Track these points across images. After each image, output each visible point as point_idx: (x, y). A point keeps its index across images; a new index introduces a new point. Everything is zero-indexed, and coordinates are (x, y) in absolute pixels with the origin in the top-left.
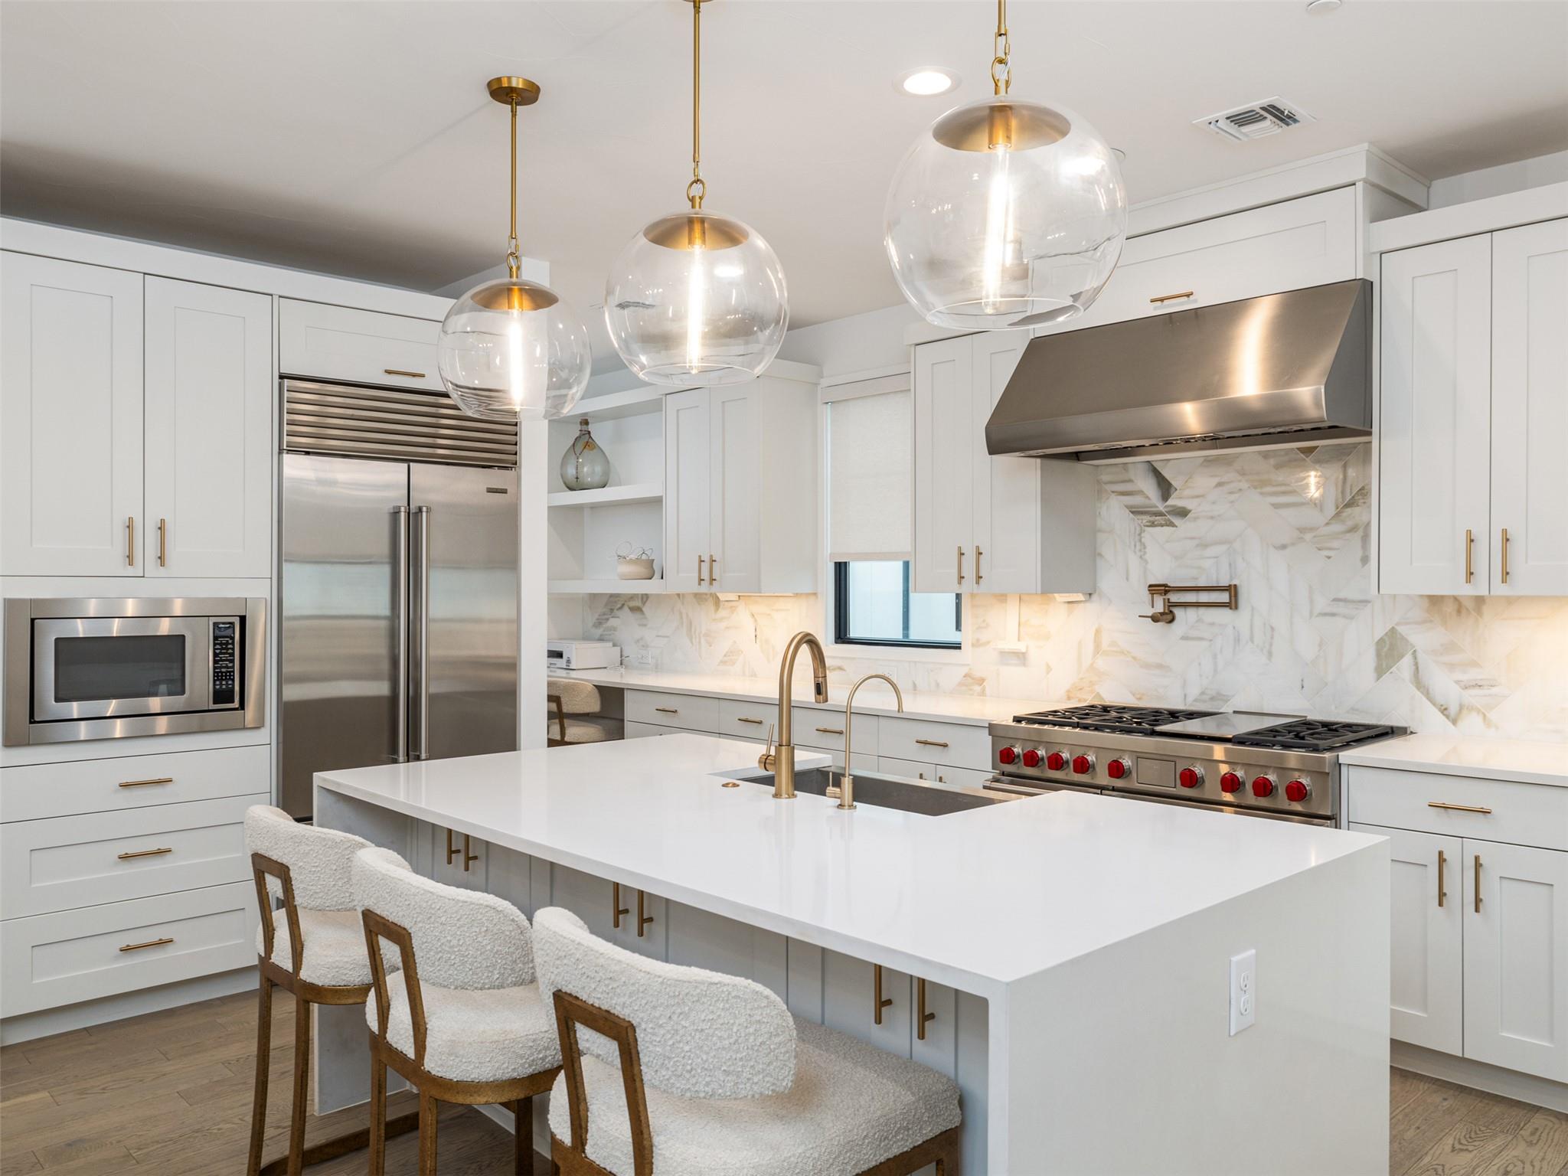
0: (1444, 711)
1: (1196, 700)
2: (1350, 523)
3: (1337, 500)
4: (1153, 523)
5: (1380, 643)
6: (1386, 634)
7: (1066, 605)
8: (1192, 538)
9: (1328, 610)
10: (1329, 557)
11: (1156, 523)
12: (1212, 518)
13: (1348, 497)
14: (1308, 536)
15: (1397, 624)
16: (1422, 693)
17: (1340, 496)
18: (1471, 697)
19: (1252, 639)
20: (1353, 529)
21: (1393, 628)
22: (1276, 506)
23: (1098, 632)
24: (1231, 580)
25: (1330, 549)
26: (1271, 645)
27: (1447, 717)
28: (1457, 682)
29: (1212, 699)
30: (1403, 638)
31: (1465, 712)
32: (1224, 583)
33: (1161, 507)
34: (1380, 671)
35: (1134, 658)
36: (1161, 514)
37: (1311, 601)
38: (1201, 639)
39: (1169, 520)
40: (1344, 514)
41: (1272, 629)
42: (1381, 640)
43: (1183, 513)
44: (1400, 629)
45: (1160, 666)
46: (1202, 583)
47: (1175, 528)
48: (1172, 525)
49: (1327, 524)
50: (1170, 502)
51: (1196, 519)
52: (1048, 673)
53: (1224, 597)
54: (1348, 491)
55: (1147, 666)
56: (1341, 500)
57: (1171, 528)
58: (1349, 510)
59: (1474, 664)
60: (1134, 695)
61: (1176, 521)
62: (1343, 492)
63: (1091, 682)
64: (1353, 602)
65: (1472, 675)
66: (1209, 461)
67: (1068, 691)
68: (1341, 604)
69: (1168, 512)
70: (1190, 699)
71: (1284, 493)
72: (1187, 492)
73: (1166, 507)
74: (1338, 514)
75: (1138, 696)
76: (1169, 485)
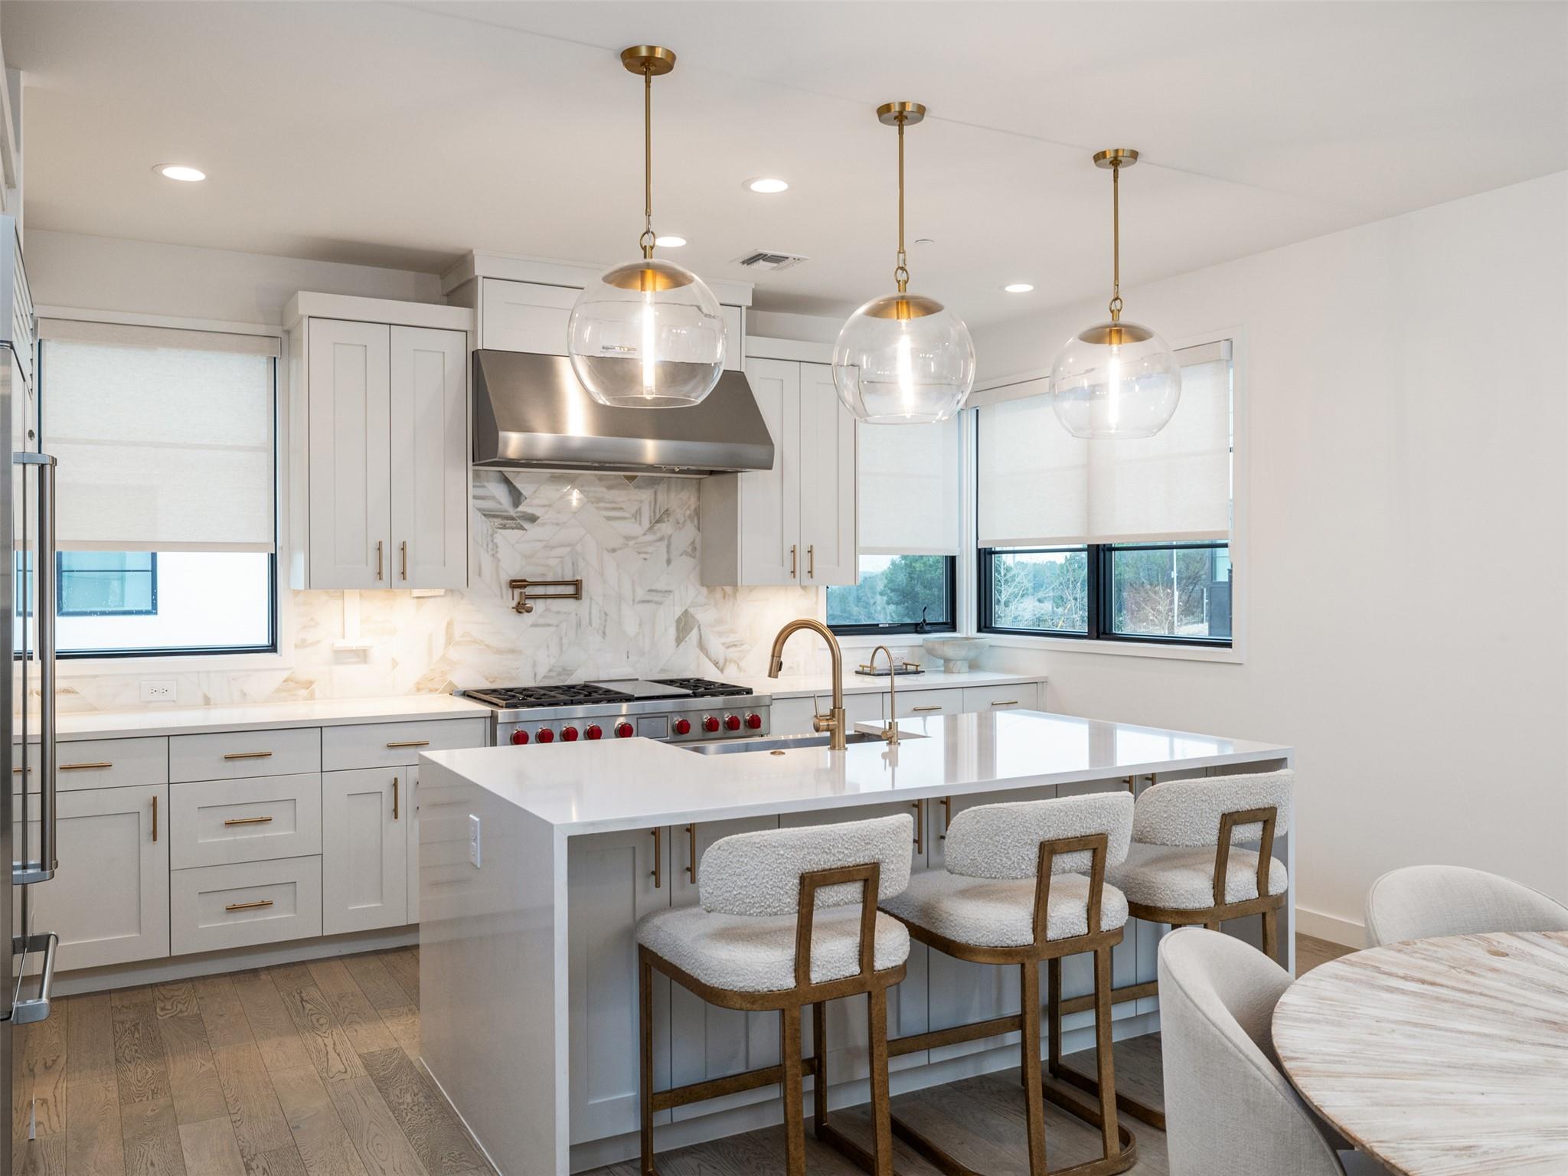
0: (716, 664)
1: (545, 677)
2: (659, 535)
3: (650, 517)
4: (505, 526)
5: (679, 621)
6: (682, 615)
7: (415, 600)
8: (540, 541)
9: (648, 598)
10: (645, 559)
11: (507, 526)
12: (557, 524)
13: (658, 516)
14: (631, 543)
15: (689, 607)
16: (703, 653)
17: (652, 515)
18: (732, 653)
19: (590, 624)
20: (661, 539)
21: (686, 610)
22: (609, 518)
23: (450, 624)
24: (574, 576)
25: (646, 553)
26: (605, 627)
27: (718, 668)
28: (723, 644)
29: (559, 674)
30: (692, 617)
31: (727, 663)
32: (568, 578)
33: (512, 512)
34: (679, 640)
35: (487, 646)
36: (513, 519)
37: (634, 591)
38: (549, 625)
39: (519, 523)
40: (655, 528)
41: (606, 614)
42: (679, 618)
43: (533, 519)
44: (691, 610)
45: (512, 651)
46: (549, 579)
47: (522, 532)
48: (522, 528)
49: (644, 534)
50: (521, 508)
51: (543, 524)
52: (394, 668)
53: (570, 590)
54: (658, 511)
55: (499, 652)
56: (653, 518)
57: (522, 531)
58: (658, 525)
59: (733, 631)
60: (487, 679)
61: (526, 525)
62: (654, 512)
63: (442, 672)
64: (661, 592)
65: (731, 638)
66: (556, 477)
67: (418, 683)
68: (654, 593)
69: (519, 517)
70: (539, 677)
71: (614, 509)
72: (536, 501)
73: (517, 512)
74: (651, 528)
75: (492, 680)
76: (520, 494)
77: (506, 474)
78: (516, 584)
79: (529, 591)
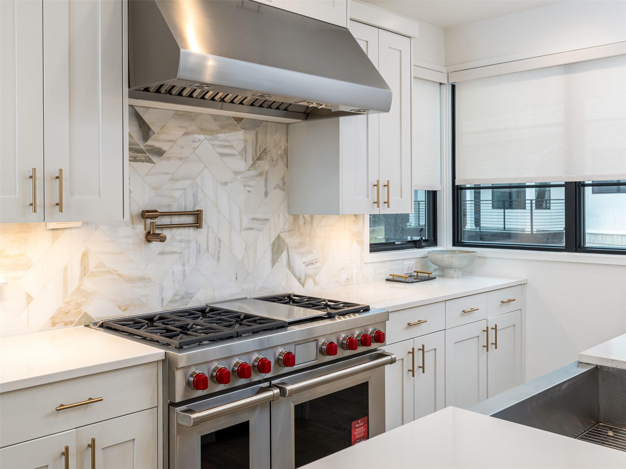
77: (137, 109)
78: (146, 215)
79: (159, 221)
